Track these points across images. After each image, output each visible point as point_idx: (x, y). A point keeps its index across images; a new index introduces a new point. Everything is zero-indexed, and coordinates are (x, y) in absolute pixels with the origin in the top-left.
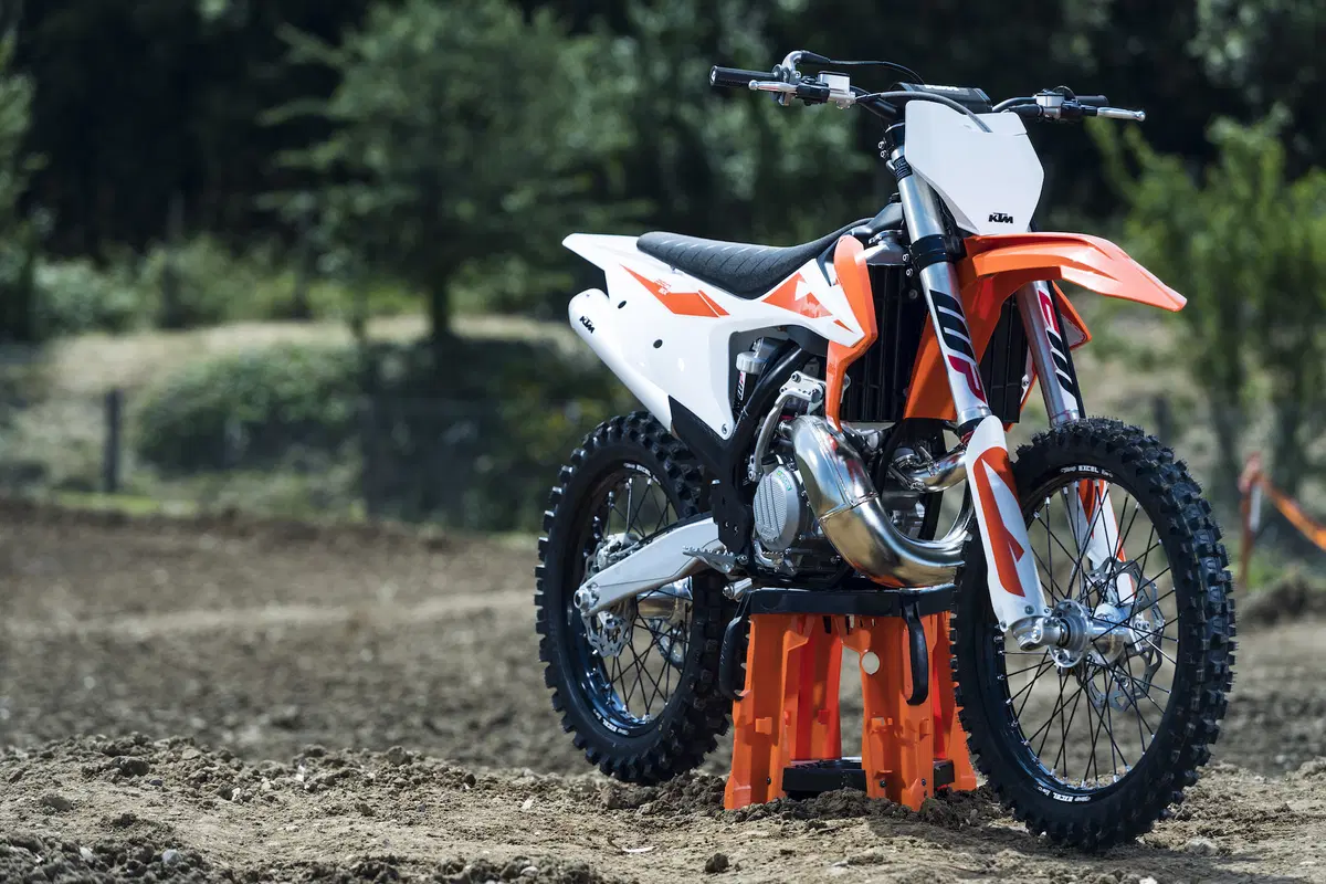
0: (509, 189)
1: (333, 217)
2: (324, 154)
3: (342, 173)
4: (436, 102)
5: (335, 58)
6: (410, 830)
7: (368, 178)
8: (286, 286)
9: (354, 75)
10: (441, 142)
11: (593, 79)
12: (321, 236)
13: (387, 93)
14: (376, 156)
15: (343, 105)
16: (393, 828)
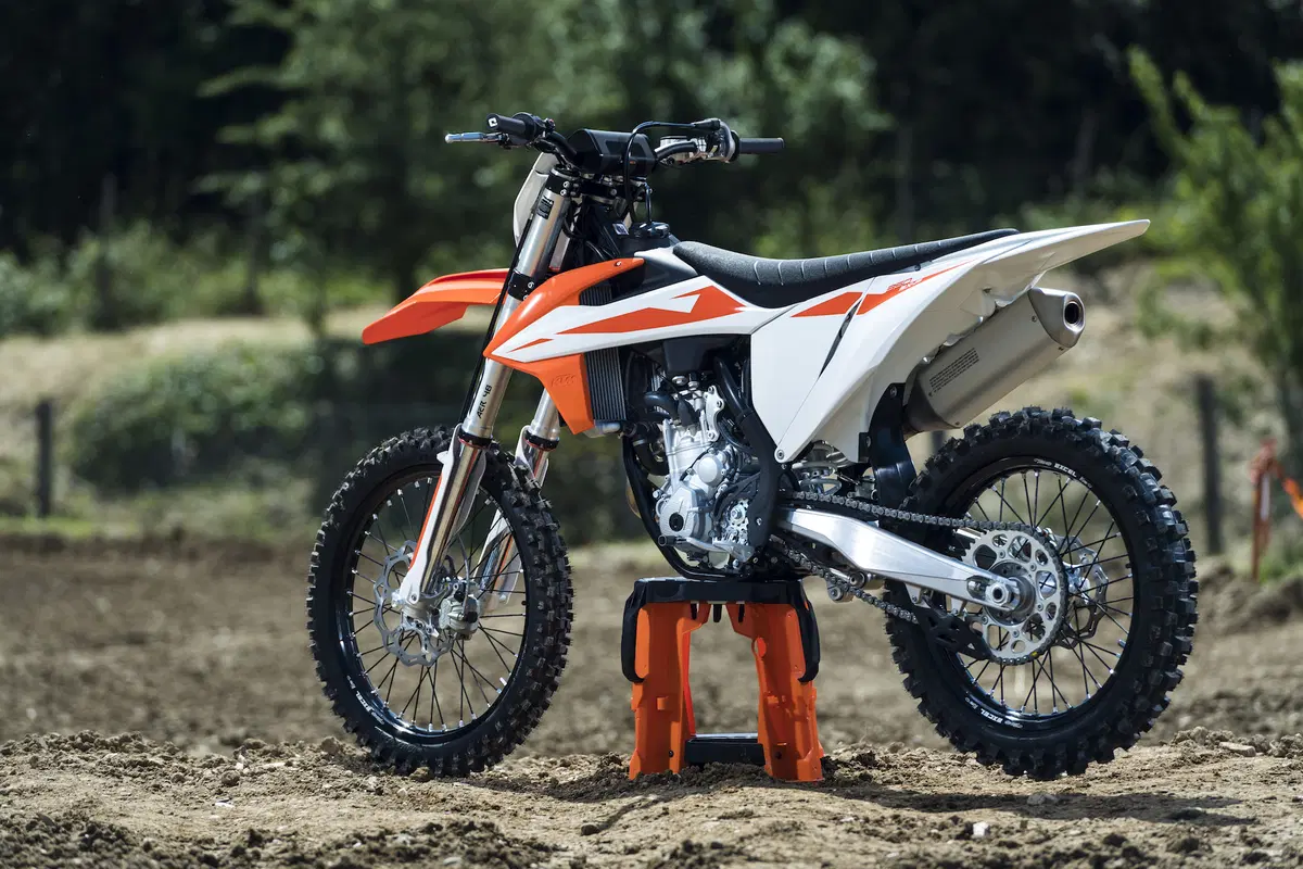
0: (484, 163)
1: (284, 197)
2: (275, 127)
3: (294, 148)
4: (397, 67)
5: (284, 19)
6: (336, 802)
7: (324, 154)
8: (235, 277)
9: (305, 36)
10: (403, 113)
11: (574, 37)
12: (274, 219)
13: (341, 59)
14: (332, 129)
15: (293, 73)
16: (322, 802)
